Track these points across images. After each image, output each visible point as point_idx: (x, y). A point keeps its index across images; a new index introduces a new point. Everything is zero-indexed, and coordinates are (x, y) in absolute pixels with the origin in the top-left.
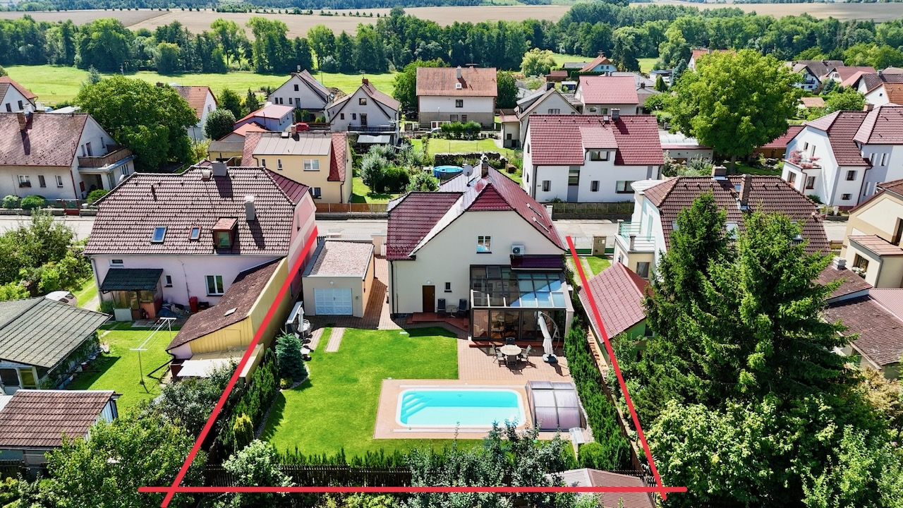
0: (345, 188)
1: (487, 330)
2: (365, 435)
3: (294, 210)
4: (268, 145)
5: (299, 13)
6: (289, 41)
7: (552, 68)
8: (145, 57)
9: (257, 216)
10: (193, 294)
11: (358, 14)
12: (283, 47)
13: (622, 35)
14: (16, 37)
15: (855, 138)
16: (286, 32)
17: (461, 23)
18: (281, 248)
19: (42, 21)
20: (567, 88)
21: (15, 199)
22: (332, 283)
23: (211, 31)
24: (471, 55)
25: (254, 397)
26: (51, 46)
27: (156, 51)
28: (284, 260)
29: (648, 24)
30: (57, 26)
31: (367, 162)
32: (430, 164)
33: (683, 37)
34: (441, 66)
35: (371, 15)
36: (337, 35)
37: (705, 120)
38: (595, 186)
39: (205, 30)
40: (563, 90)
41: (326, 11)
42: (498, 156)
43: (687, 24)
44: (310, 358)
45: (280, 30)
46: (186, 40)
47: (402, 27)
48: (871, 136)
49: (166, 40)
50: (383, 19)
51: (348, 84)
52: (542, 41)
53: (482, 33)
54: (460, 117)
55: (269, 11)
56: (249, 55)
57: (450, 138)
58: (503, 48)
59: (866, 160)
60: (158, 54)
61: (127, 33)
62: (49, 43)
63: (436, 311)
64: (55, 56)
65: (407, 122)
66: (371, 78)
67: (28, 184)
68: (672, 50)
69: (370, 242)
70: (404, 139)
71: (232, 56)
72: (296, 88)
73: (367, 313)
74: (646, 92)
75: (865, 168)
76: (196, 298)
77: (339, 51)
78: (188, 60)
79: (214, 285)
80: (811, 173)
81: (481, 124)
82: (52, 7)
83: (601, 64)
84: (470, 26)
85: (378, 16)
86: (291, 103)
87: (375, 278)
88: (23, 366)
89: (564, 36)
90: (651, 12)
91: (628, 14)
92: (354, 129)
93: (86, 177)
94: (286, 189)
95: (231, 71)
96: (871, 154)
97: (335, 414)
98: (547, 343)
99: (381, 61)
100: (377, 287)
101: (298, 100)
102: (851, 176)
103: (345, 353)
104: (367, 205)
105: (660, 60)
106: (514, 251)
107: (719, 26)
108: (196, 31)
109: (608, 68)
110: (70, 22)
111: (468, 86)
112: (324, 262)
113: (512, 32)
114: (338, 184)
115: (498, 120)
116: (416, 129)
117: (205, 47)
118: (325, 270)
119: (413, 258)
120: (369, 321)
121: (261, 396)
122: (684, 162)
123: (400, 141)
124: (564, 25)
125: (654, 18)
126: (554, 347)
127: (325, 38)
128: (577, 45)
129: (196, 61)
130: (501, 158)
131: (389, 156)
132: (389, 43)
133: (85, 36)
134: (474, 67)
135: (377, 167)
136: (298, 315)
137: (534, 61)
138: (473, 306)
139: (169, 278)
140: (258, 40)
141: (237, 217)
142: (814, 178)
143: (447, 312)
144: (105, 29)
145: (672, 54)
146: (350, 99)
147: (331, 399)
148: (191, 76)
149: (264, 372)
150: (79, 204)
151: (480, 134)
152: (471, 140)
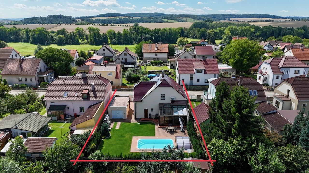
0: (120, 81)
1: (164, 123)
2: (128, 151)
3: (106, 87)
4: (96, 68)
5: (104, 25)
6: (101, 35)
7: (187, 43)
8: (53, 40)
9: (95, 89)
10: (75, 112)
11: (123, 25)
12: (98, 36)
13: (210, 32)
14: (10, 33)
15: (278, 66)
16: (100, 32)
17: (157, 29)
18: (102, 98)
19: (19, 28)
20: (191, 50)
21: (17, 85)
22: (117, 109)
23: (75, 31)
24: (160, 39)
25: (96, 140)
26: (22, 36)
27: (56, 38)
28: (103, 102)
29: (219, 29)
30: (24, 30)
31: (127, 73)
32: (147, 74)
33: (230, 33)
34: (150, 43)
35: (128, 26)
36: (116, 32)
37: (233, 60)
38: (198, 80)
39: (73, 31)
40: (190, 50)
41: (113, 24)
42: (168, 71)
43: (231, 29)
44: (111, 131)
45: (98, 31)
46: (67, 34)
47: (138, 30)
48: (283, 65)
49: (60, 34)
50: (132, 27)
51: (121, 48)
52: (184, 34)
53: (164, 32)
54: (156, 59)
55: (94, 24)
56: (87, 39)
57: (153, 66)
58: (171, 36)
59: (282, 72)
60: (57, 39)
61: (47, 32)
62: (21, 35)
63: (148, 117)
64: (23, 39)
65: (139, 61)
66: (128, 46)
67: (21, 80)
68: (227, 37)
69: (128, 97)
70: (138, 66)
71: (82, 39)
72: (104, 50)
73: (128, 118)
74: (217, 51)
75: (282, 75)
76: (76, 114)
77: (117, 38)
78: (67, 41)
79: (81, 109)
80: (265, 76)
81: (163, 61)
82: (21, 23)
83: (202, 42)
84: (160, 29)
85: (130, 26)
86: (102, 55)
87: (130, 108)
88: (28, 132)
89: (191, 32)
90: (220, 25)
91: (212, 25)
92: (123, 63)
93: (40, 78)
94: (104, 81)
95: (81, 44)
96: (283, 71)
97: (118, 146)
98: (182, 126)
99: (131, 41)
100: (130, 110)
101: (104, 54)
102: (278, 77)
103: (121, 129)
104: (127, 86)
105: (223, 40)
106: (172, 99)
107: (242, 29)
108: (70, 31)
109: (205, 43)
110: (28, 28)
111: (159, 49)
112: (115, 103)
113: (174, 31)
114: (118, 80)
115: (169, 60)
116: (142, 63)
117: (73, 36)
118: (115, 105)
119: (142, 101)
120: (128, 120)
121: (97, 140)
122: (227, 73)
123: (137, 67)
124: (191, 29)
125: (221, 27)
126: (183, 127)
127: (112, 34)
128: (195, 35)
129: (70, 41)
130: (169, 72)
131: (134, 71)
132: (133, 35)
133: (33, 33)
134: (161, 43)
135: (130, 75)
136: (107, 118)
137: (181, 41)
138: (159, 115)
139: (68, 107)
140: (90, 34)
141: (89, 89)
142: (267, 78)
143: (152, 117)
144: (40, 31)
145: (227, 38)
146: (121, 54)
147: (118, 142)
148: (68, 46)
149: (98, 133)
150: (37, 86)
151: (163, 64)
152: (160, 66)
